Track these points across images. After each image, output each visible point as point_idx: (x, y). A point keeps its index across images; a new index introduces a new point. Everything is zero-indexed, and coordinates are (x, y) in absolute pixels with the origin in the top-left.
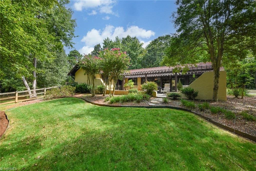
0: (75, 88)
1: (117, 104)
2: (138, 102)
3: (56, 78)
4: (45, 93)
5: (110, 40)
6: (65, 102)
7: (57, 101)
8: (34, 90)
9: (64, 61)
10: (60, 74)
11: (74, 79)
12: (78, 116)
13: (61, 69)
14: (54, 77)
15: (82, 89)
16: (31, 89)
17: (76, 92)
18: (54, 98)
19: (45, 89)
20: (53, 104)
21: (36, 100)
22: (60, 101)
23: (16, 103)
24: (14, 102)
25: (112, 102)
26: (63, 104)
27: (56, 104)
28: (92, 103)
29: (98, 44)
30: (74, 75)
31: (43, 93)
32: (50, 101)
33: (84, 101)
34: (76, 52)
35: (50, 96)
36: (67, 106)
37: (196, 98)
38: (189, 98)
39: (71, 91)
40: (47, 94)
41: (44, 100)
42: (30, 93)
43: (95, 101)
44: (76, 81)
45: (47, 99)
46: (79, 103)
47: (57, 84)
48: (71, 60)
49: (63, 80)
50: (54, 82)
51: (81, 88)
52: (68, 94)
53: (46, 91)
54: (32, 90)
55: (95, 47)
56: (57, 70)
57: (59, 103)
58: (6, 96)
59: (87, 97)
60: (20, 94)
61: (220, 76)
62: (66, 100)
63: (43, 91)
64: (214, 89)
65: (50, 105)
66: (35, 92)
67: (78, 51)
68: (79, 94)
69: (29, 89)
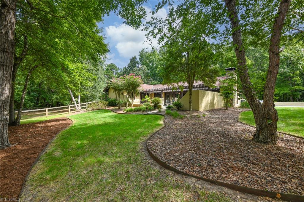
0: (107, 102)
1: (130, 113)
2: (143, 111)
3: (95, 94)
4: (87, 107)
5: (146, 52)
6: (99, 112)
7: (95, 111)
8: (79, 104)
9: (101, 78)
10: (98, 90)
11: (108, 95)
12: (103, 118)
13: (98, 86)
14: (93, 92)
15: (112, 104)
16: (77, 103)
17: (109, 106)
18: (93, 110)
19: (87, 103)
20: (92, 113)
21: (81, 112)
22: (97, 111)
23: (69, 113)
24: (68, 112)
25: (127, 112)
26: (98, 113)
27: (94, 113)
28: (115, 113)
29: (134, 56)
30: (108, 92)
31: (86, 106)
32: (90, 112)
33: (111, 111)
34: (113, 66)
35: (90, 109)
36: (100, 114)
37: (181, 109)
38: (178, 108)
39: (104, 105)
40: (88, 107)
41: (86, 111)
42: (77, 106)
43: (119, 111)
44: (109, 97)
45: (88, 111)
46: (108, 112)
47: (96, 98)
48: (108, 74)
49: (101, 95)
50: (93, 97)
51: (112, 102)
52: (103, 107)
53: (88, 105)
54: (77, 105)
55: (131, 59)
56: (96, 87)
57: (96, 113)
58: (56, 109)
59: (115, 109)
60: (71, 107)
61: (192, 94)
62: (100, 111)
63: (86, 105)
64: (190, 103)
65: (91, 114)
66: (80, 105)
67: (115, 65)
68: (110, 107)
69: (76, 103)
